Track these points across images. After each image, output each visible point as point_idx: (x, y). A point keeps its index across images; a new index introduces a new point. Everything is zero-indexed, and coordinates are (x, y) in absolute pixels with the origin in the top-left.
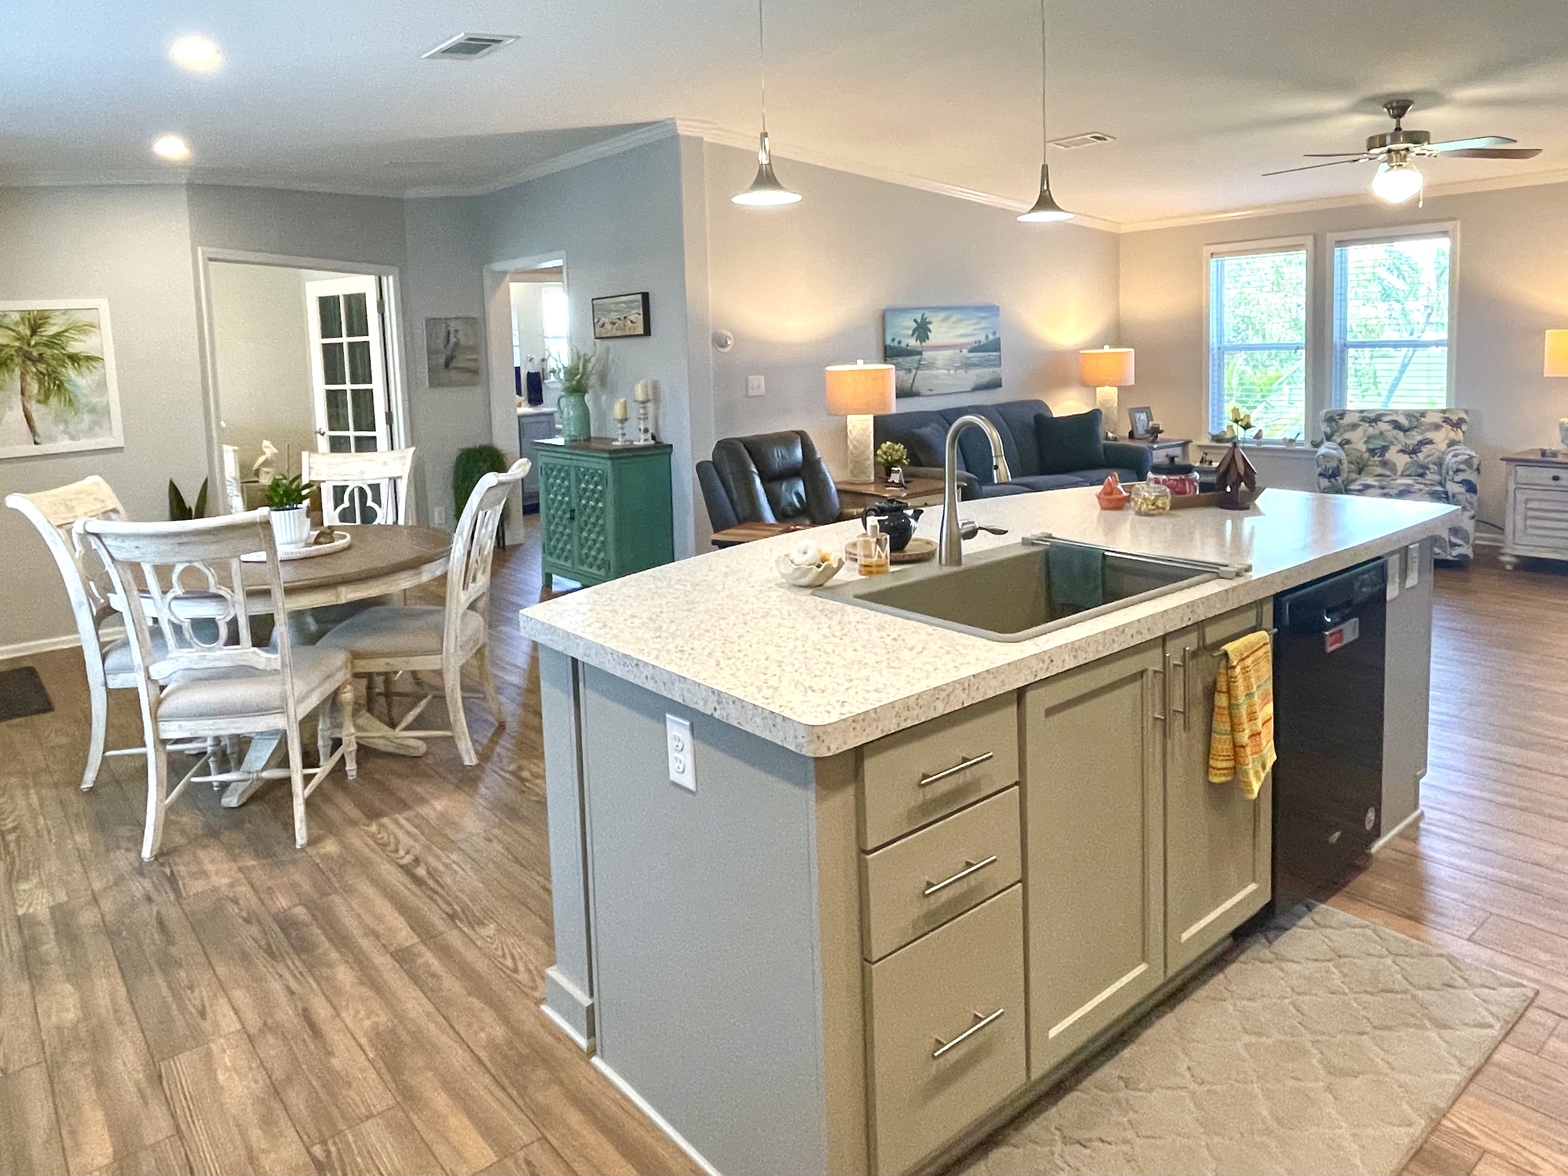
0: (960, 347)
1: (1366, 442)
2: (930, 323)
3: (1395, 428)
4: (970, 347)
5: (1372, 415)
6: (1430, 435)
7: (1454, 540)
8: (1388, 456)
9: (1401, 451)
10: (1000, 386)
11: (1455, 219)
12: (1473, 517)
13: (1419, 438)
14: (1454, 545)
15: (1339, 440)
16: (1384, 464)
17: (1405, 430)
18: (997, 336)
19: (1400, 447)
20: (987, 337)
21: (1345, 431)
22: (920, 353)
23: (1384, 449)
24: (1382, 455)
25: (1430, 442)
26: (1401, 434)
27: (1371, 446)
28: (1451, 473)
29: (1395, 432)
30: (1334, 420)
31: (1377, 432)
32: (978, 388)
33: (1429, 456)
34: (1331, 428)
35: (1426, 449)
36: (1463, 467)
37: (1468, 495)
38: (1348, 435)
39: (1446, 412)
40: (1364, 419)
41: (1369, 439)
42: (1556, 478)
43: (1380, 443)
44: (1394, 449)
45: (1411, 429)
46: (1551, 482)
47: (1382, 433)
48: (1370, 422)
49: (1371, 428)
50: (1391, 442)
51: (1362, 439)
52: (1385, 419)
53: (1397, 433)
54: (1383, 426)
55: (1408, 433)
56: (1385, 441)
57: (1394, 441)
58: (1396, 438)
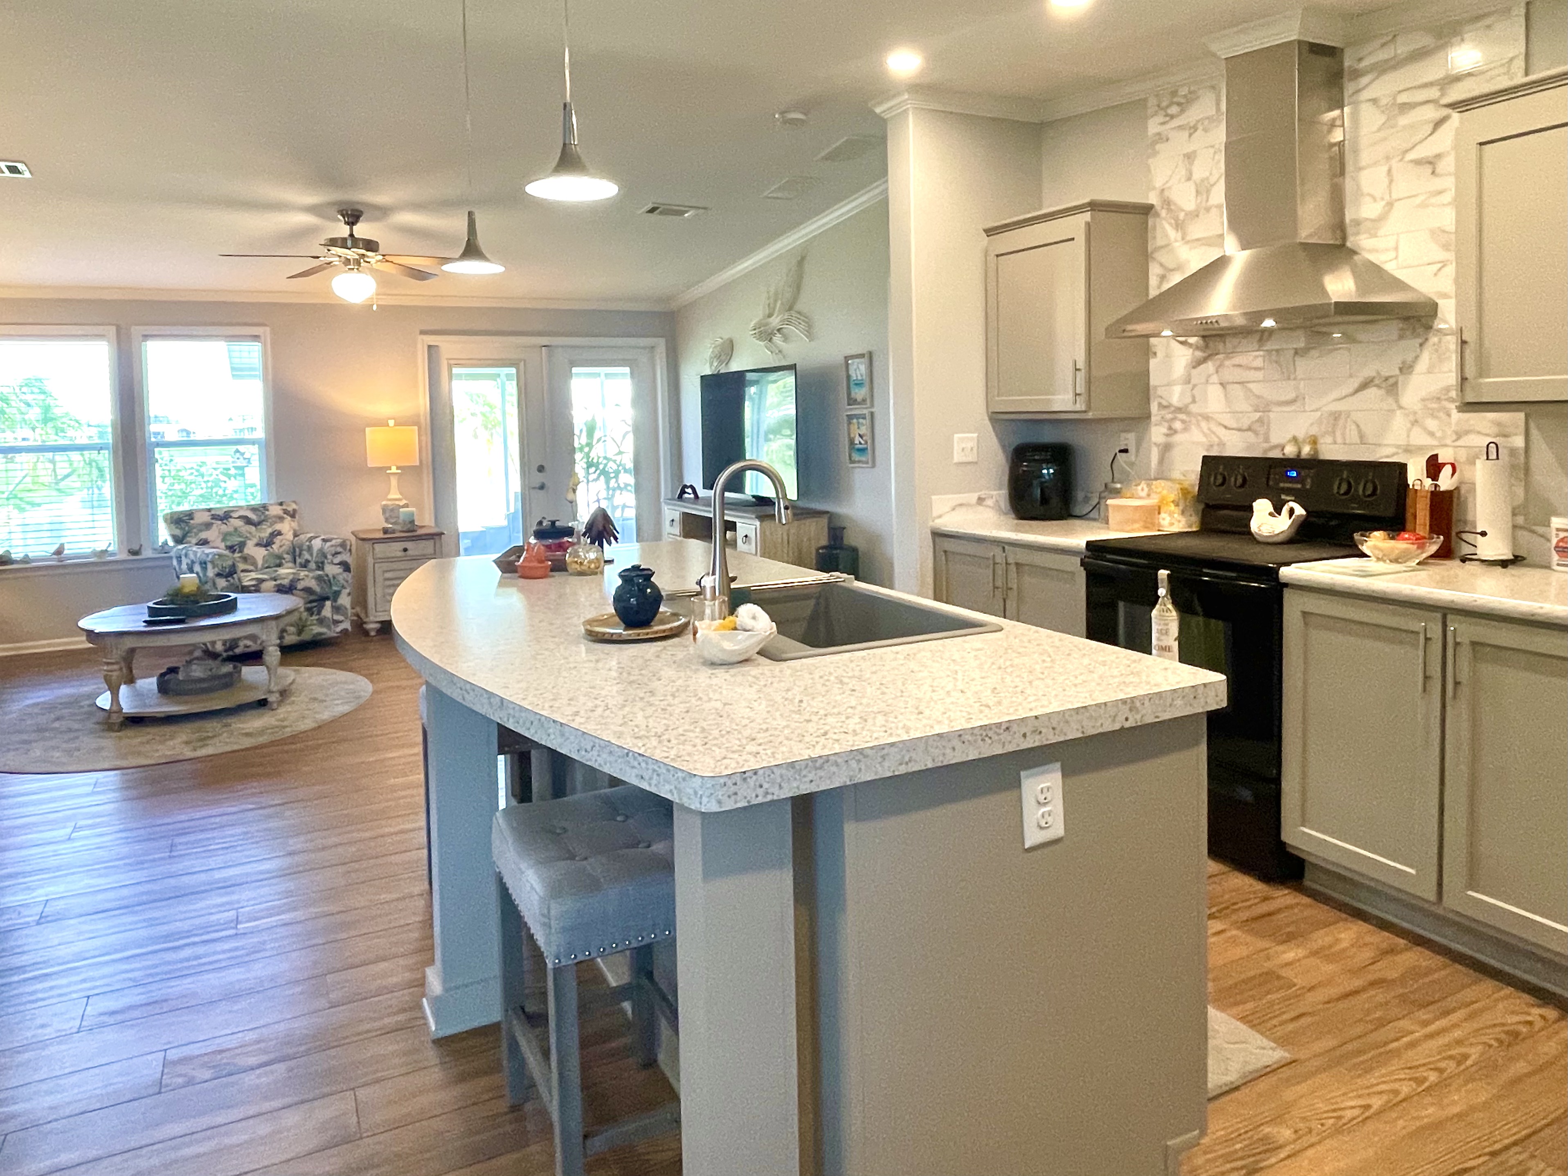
1: (224, 540)
3: (246, 523)
5: (221, 513)
6: (278, 527)
7: (337, 618)
8: (246, 551)
9: (257, 545)
12: (350, 594)
13: (270, 530)
14: (337, 623)
15: (194, 541)
16: (245, 559)
17: (255, 524)
19: (255, 541)
21: (201, 531)
23: (242, 545)
24: (241, 551)
25: (280, 533)
26: (254, 528)
27: (229, 544)
28: (329, 557)
29: (247, 527)
30: (183, 521)
31: (231, 529)
34: (181, 529)
35: (278, 540)
36: (339, 550)
37: (344, 575)
38: (204, 535)
39: (281, 504)
40: (215, 517)
41: (225, 537)
42: (405, 550)
43: (237, 540)
44: (250, 544)
45: (260, 523)
46: (402, 554)
47: (236, 529)
48: (221, 520)
49: (224, 526)
50: (246, 537)
51: (219, 537)
52: (237, 515)
53: (249, 528)
54: (238, 523)
55: (259, 527)
56: (240, 537)
57: (248, 535)
58: (249, 533)
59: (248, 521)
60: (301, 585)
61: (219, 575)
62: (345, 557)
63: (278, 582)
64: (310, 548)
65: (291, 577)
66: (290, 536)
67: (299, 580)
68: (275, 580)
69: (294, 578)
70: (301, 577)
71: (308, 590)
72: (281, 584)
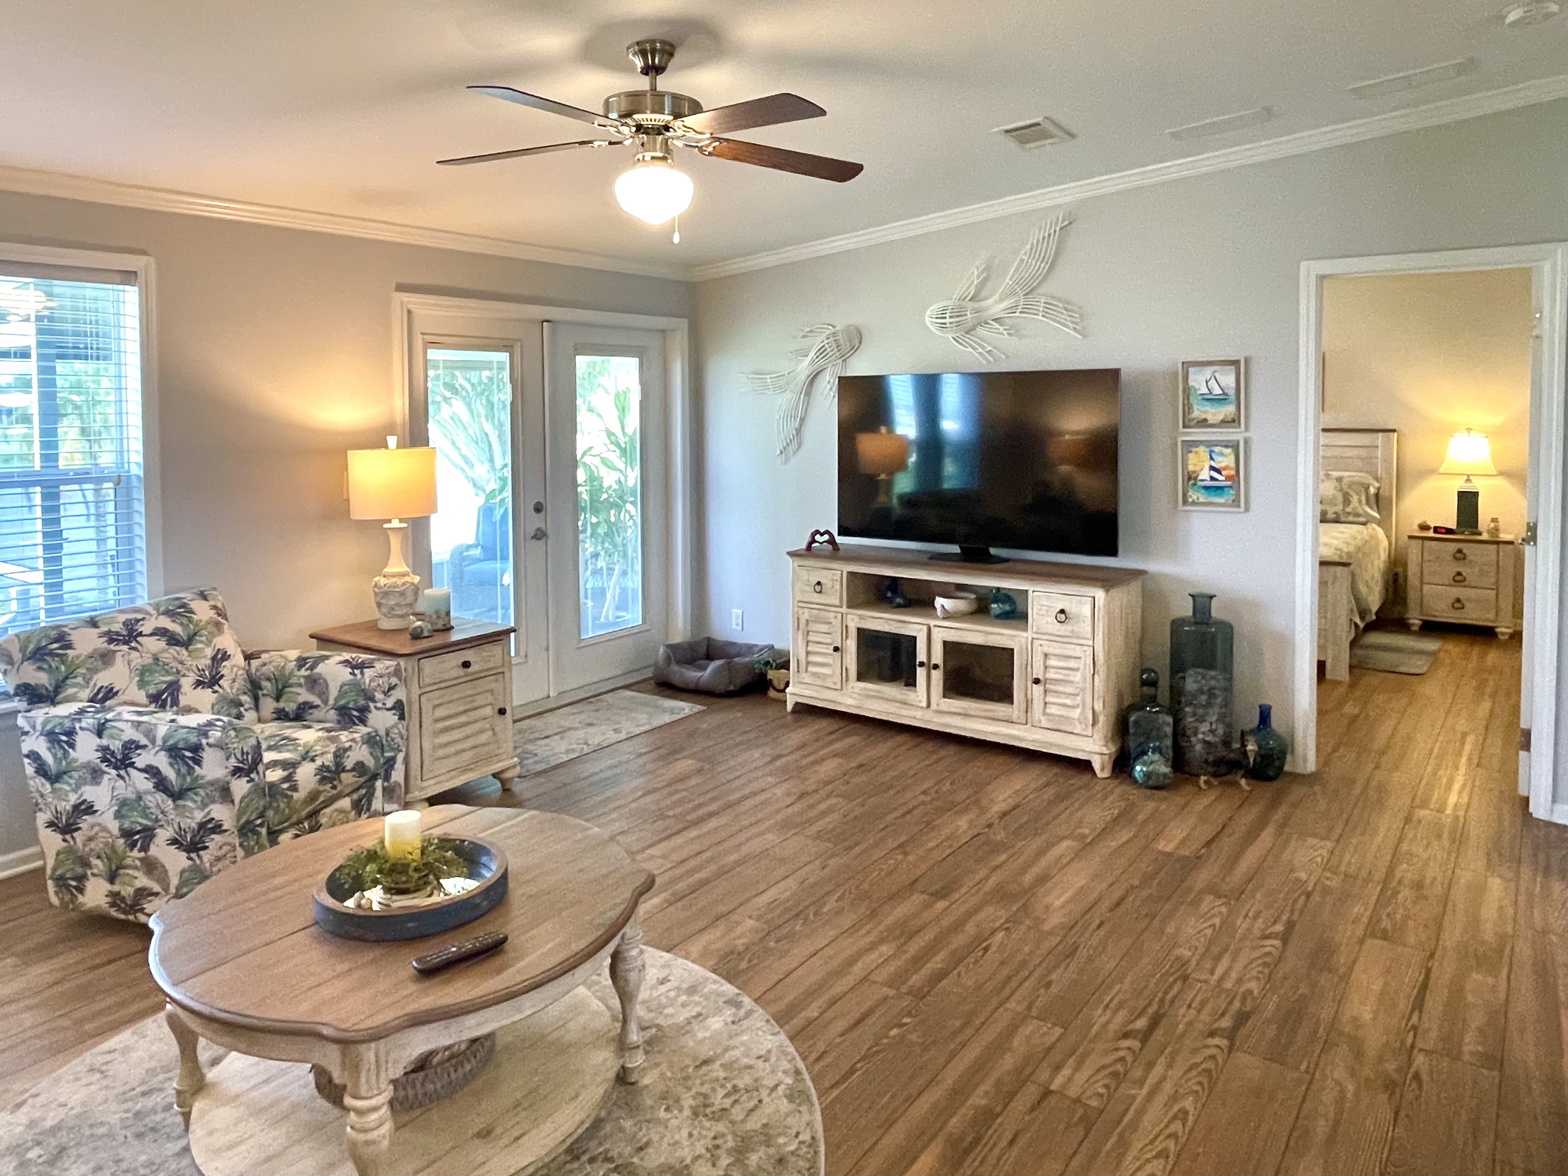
1: (142, 684)
3: (168, 643)
5: (119, 627)
6: (217, 643)
8: (185, 700)
9: (198, 684)
13: (209, 652)
15: (86, 694)
17: (186, 643)
19: (192, 678)
21: (94, 671)
23: (175, 688)
24: (175, 702)
25: (225, 657)
26: (183, 651)
27: (152, 690)
28: (379, 696)
29: (173, 650)
30: (51, 654)
31: (148, 660)
33: (234, 681)
34: (50, 670)
35: (226, 668)
36: (394, 680)
37: (400, 726)
38: (103, 679)
39: (203, 596)
40: (112, 638)
41: (143, 675)
42: (466, 665)
43: (161, 680)
44: (187, 683)
45: (189, 639)
46: (461, 672)
47: (156, 659)
48: (126, 643)
49: (135, 654)
50: (178, 672)
51: (131, 679)
52: (147, 627)
53: (178, 653)
54: (154, 645)
55: (191, 648)
56: (168, 673)
57: (180, 667)
58: (181, 663)
59: (173, 640)
61: (237, 772)
62: (400, 694)
63: (319, 762)
64: (314, 683)
65: (332, 748)
66: (239, 660)
67: (346, 750)
68: (313, 760)
69: (338, 749)
70: (347, 745)
71: (360, 767)
72: (323, 766)
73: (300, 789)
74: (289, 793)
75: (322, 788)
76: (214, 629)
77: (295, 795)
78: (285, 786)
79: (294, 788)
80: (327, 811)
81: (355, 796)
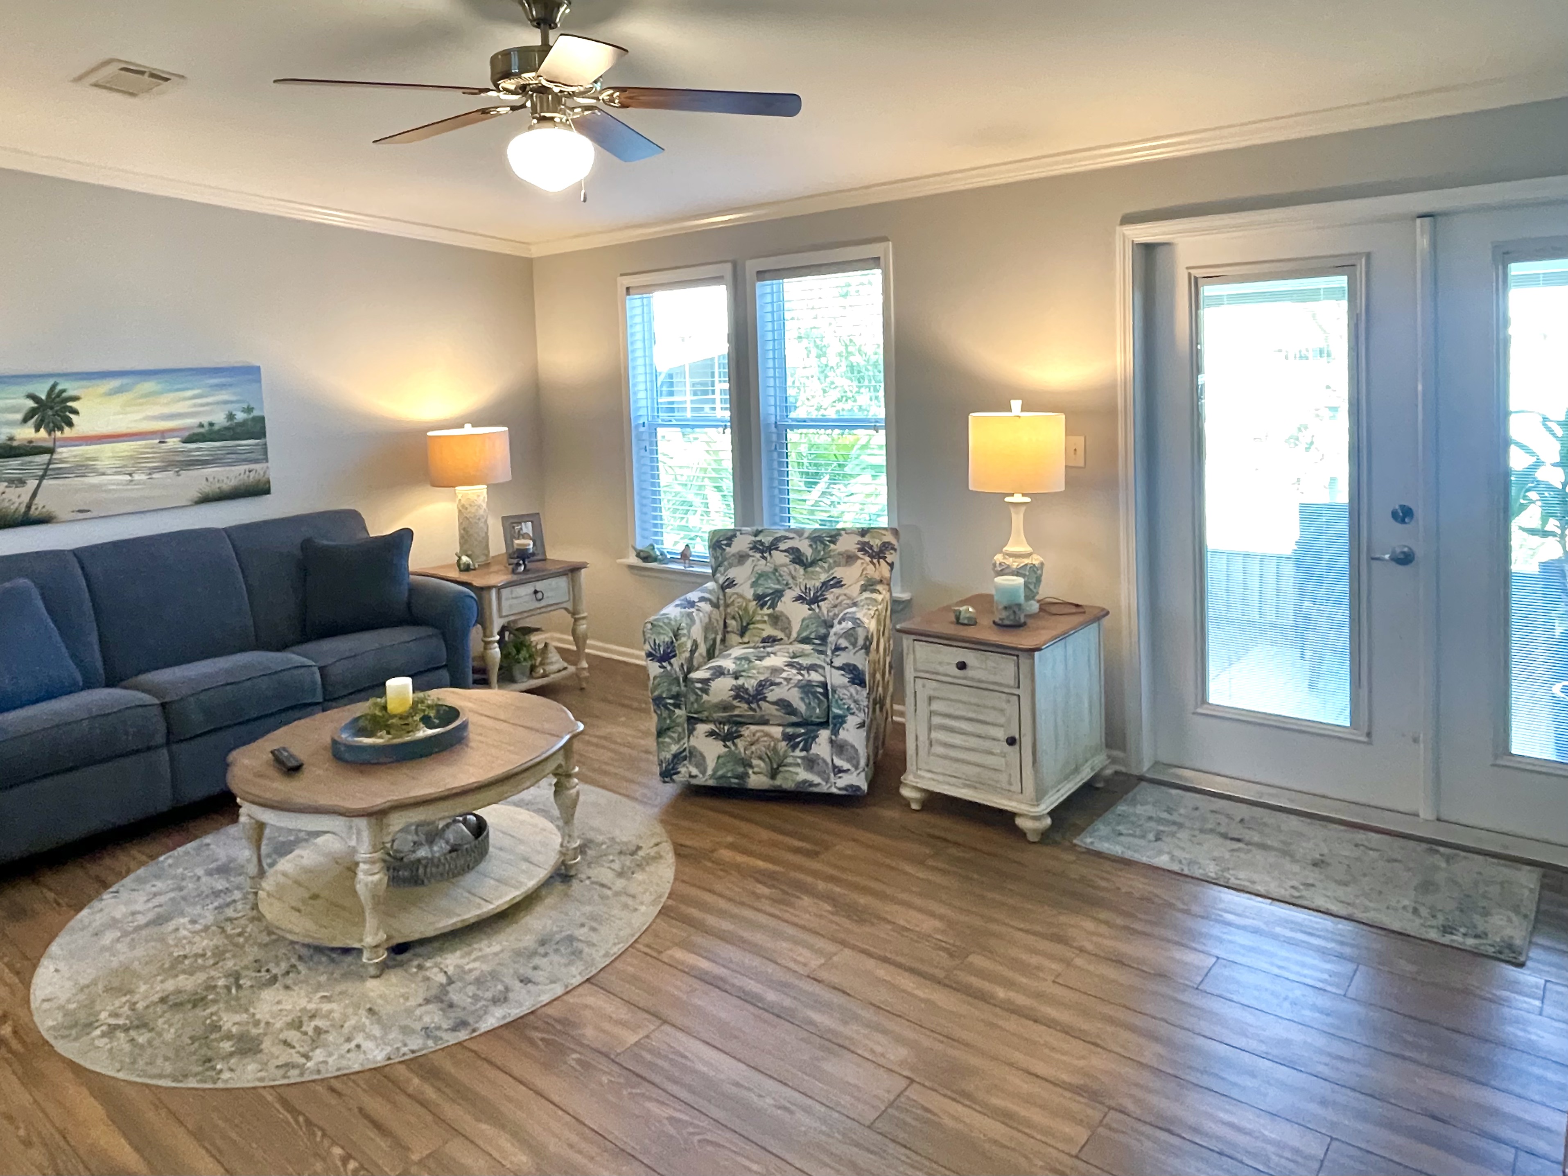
0: (162, 435)
1: (754, 584)
2: (75, 399)
3: (793, 561)
4: (186, 434)
5: (767, 540)
6: (839, 572)
7: (838, 762)
8: (780, 607)
9: (799, 598)
10: (267, 491)
11: (884, 239)
12: (862, 725)
13: (824, 577)
14: (838, 771)
16: (776, 619)
17: (807, 564)
18: (256, 413)
19: (797, 592)
20: (231, 416)
21: (731, 566)
22: (51, 451)
23: (778, 595)
24: (773, 606)
25: (839, 584)
26: (801, 571)
27: (760, 591)
29: (792, 567)
31: (769, 568)
32: (206, 499)
33: (835, 606)
35: (831, 595)
36: (843, 643)
37: (853, 689)
42: (962, 666)
44: (789, 595)
45: (813, 563)
47: (776, 570)
49: (763, 562)
50: (787, 584)
51: (749, 578)
52: (783, 546)
53: (795, 569)
54: (780, 558)
55: (810, 569)
56: (779, 582)
57: (791, 581)
58: (793, 578)
59: (797, 557)
60: (773, 694)
63: (740, 682)
67: (772, 684)
68: (736, 678)
69: (766, 680)
70: (778, 680)
71: (785, 705)
72: (742, 687)
73: (710, 692)
74: (699, 693)
75: (735, 703)
76: (843, 561)
77: (705, 697)
78: (699, 685)
79: (706, 691)
80: (753, 728)
81: (790, 730)
